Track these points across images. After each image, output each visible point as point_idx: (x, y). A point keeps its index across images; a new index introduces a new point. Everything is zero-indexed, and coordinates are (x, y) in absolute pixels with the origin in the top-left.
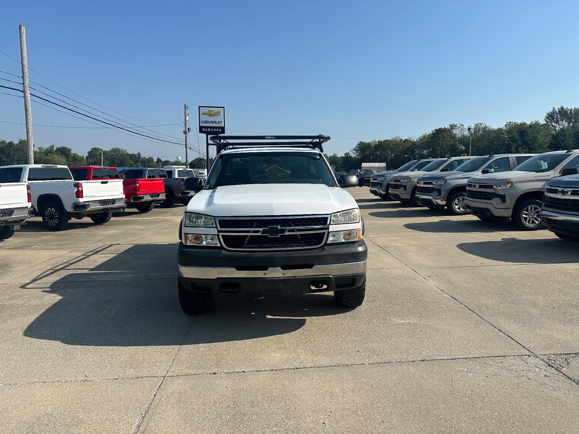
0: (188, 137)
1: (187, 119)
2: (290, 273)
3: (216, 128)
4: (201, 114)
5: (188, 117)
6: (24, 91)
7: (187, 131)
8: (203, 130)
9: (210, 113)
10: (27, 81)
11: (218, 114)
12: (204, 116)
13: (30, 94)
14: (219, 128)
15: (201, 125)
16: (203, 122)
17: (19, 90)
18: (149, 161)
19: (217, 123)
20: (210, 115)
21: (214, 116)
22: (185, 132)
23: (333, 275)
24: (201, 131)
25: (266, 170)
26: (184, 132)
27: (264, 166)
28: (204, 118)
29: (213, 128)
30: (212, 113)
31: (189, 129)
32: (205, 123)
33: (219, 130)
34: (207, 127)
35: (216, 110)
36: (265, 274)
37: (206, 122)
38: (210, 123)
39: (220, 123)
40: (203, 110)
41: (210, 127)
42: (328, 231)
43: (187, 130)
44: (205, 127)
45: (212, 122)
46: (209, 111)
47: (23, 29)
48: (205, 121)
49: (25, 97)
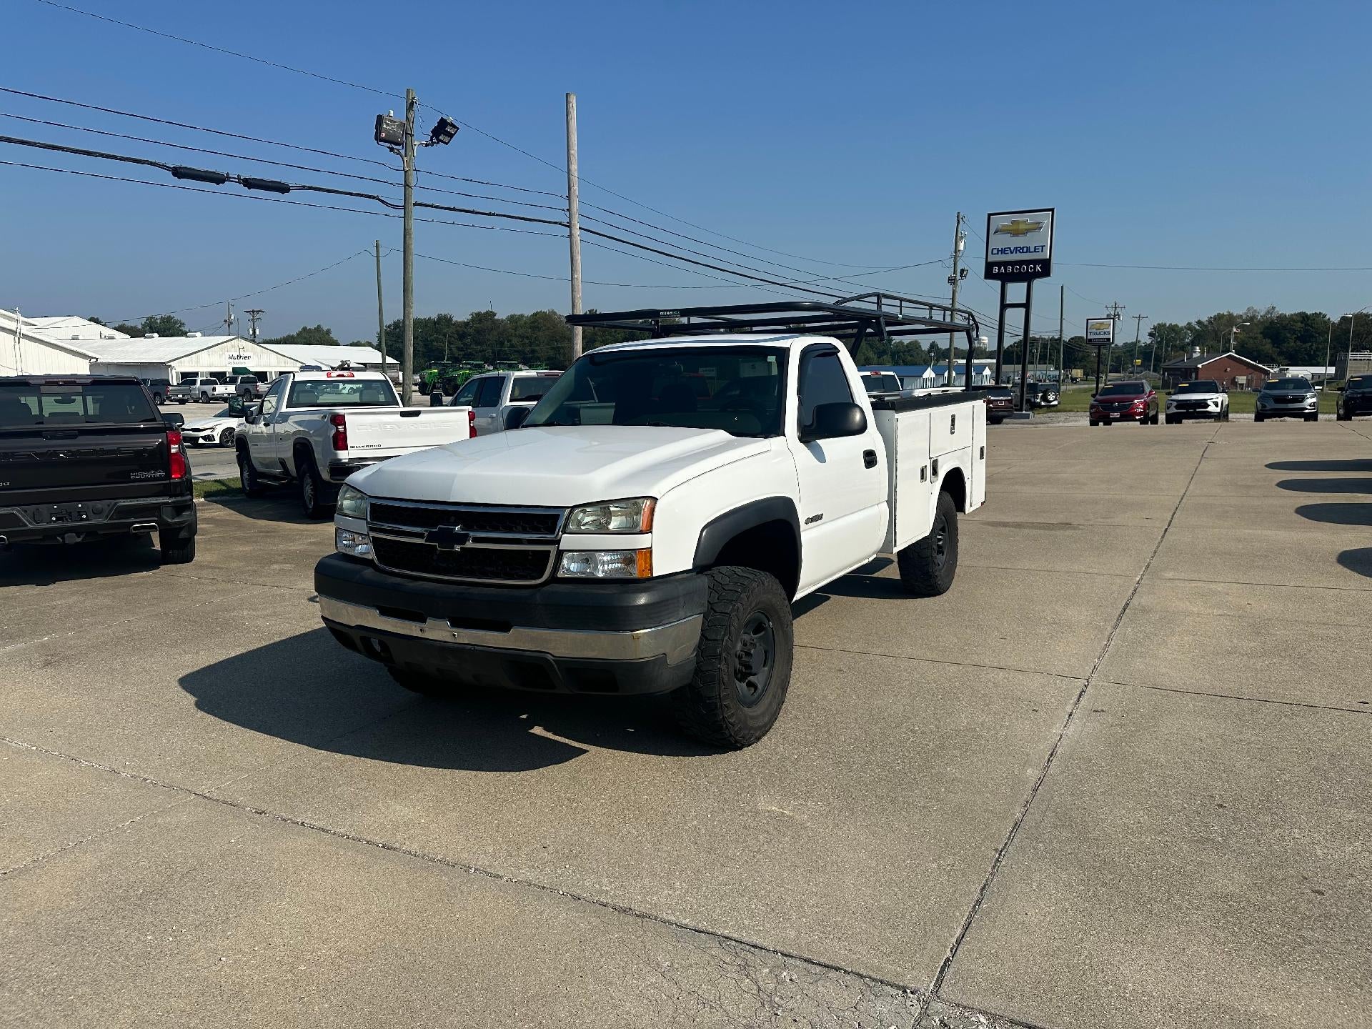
0: (958, 289)
1: (961, 246)
2: (466, 637)
3: (1028, 262)
4: (992, 232)
5: (963, 242)
6: (569, 226)
7: (958, 277)
8: (996, 270)
9: (1015, 227)
10: (576, 205)
11: (1037, 227)
12: (1000, 237)
13: (580, 228)
14: (1035, 262)
15: (989, 260)
16: (995, 251)
17: (560, 224)
18: (909, 351)
19: (1032, 249)
20: (1016, 233)
21: (1024, 233)
22: (952, 281)
23: (555, 655)
24: (989, 275)
25: (1200, 366)
26: (949, 280)
27: (1195, 355)
28: (998, 242)
29: (1021, 263)
30: (1022, 227)
31: (962, 271)
32: (1000, 252)
33: (1035, 268)
34: (1006, 264)
35: (1029, 218)
36: (421, 630)
37: (1003, 251)
38: (1012, 253)
39: (1040, 250)
40: (998, 222)
41: (1013, 263)
42: (559, 547)
43: (959, 274)
44: (999, 264)
45: (1020, 250)
46: (1013, 222)
47: (573, 99)
48: (1000, 249)
49: (571, 236)
